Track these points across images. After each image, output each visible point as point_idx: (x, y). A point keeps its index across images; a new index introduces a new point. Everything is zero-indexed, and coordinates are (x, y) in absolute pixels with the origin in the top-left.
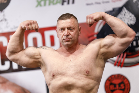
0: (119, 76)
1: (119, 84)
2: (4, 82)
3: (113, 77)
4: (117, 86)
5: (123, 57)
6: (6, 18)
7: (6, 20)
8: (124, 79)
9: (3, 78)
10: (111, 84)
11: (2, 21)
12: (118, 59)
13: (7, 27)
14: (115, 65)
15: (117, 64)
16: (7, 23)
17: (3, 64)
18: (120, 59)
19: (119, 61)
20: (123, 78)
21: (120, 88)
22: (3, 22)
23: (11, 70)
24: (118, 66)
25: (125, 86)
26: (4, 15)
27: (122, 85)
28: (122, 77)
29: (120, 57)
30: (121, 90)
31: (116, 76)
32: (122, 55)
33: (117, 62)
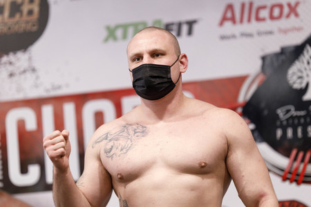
0: (294, 205)
5: (303, 161)
6: (36, 65)
7: (34, 70)
11: (24, 71)
12: (291, 165)
13: (36, 86)
14: (285, 179)
15: (289, 176)
16: (37, 78)
17: (24, 170)
18: (295, 165)
19: (293, 170)
22: (28, 75)
23: (42, 185)
24: (291, 181)
26: (30, 59)
29: (295, 159)
31: (287, 204)
32: (301, 155)
33: (290, 173)
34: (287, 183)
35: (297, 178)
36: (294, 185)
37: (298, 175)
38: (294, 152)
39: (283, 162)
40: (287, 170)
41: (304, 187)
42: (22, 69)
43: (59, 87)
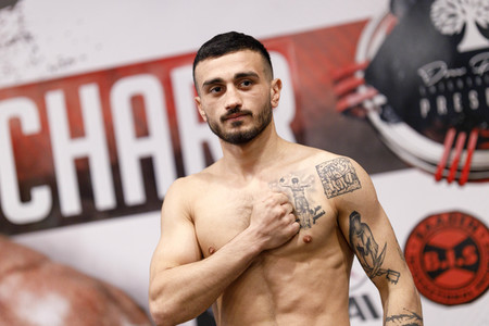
0: (457, 218)
1: (459, 250)
2: (33, 264)
3: (433, 222)
4: (451, 256)
5: (465, 147)
6: (30, 29)
7: (28, 37)
8: (475, 228)
10: (428, 248)
11: (13, 41)
12: (447, 156)
13: (34, 62)
14: (439, 178)
15: (445, 173)
16: (35, 50)
17: (25, 197)
18: (454, 154)
19: (451, 163)
20: (471, 224)
21: (461, 262)
22: (20, 45)
23: (56, 219)
24: (450, 180)
25: (478, 252)
26: (21, 20)
27: (468, 251)
28: (467, 222)
29: (454, 145)
30: (465, 268)
31: (446, 218)
32: (462, 138)
33: (447, 168)
34: (444, 184)
35: (458, 175)
36: (454, 186)
37: (459, 171)
38: (451, 135)
39: (434, 151)
40: (441, 163)
41: (470, 189)
42: (10, 38)
43: (71, 62)
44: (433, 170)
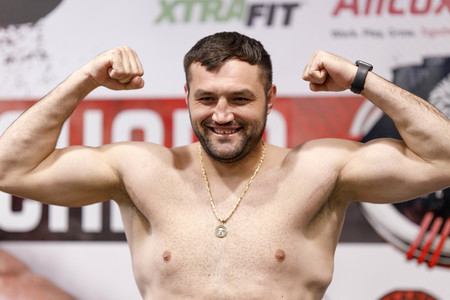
0: (420, 298)
3: (398, 297)
5: (440, 232)
6: (48, 48)
7: (44, 56)
9: (10, 257)
11: (29, 57)
12: (421, 237)
13: (46, 81)
14: (410, 257)
15: (417, 253)
16: (48, 68)
17: (17, 206)
18: (428, 237)
19: (424, 244)
22: (35, 62)
24: (420, 261)
26: (39, 38)
29: (429, 228)
31: (410, 296)
32: (438, 223)
33: (419, 248)
34: (413, 264)
36: (423, 267)
37: (430, 253)
38: (428, 218)
39: (410, 230)
40: (415, 245)
41: (438, 273)
42: (26, 53)
44: (407, 248)
